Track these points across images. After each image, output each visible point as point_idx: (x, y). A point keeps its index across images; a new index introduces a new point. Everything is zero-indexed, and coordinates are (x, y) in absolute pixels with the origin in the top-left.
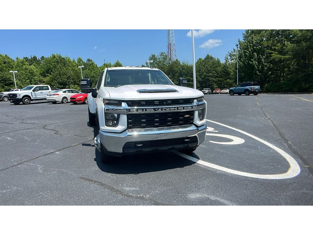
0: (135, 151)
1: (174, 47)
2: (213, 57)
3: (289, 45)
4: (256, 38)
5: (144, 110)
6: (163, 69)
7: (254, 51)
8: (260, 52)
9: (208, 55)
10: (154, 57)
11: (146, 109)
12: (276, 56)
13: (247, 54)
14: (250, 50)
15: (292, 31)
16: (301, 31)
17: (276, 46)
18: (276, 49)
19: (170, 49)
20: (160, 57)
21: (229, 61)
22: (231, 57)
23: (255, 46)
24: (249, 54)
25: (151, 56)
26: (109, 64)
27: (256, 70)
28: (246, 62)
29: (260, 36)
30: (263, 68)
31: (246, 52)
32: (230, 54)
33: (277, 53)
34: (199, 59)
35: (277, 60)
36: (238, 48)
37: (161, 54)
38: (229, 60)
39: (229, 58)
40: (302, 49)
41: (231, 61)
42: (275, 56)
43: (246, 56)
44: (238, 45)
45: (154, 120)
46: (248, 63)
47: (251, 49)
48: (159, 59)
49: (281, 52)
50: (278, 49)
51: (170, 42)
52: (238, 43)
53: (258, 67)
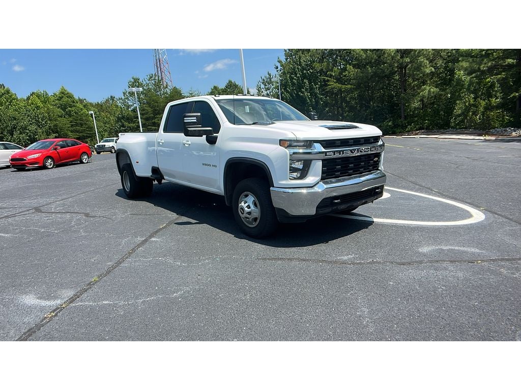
0: (331, 209)
1: (167, 66)
2: (238, 85)
3: (351, 71)
4: (305, 59)
5: (341, 153)
6: (157, 103)
7: (304, 76)
8: (312, 78)
9: (230, 82)
10: (138, 83)
11: (343, 151)
12: (335, 84)
13: (294, 80)
14: (298, 75)
15: (354, 50)
16: (365, 51)
17: (332, 70)
18: (332, 75)
19: (159, 69)
20: (148, 82)
21: (262, 92)
22: (266, 85)
23: (303, 69)
24: (297, 82)
25: (133, 80)
26: (43, 92)
27: (309, 106)
28: (294, 93)
29: (310, 56)
30: (317, 102)
31: (293, 79)
32: (264, 80)
33: (335, 81)
34: (213, 88)
35: (335, 91)
36: (277, 71)
37: (151, 77)
38: (262, 90)
39: (263, 86)
40: (367, 77)
41: (266, 91)
42: (333, 84)
43: (293, 84)
44: (277, 68)
45: (349, 166)
46: (297, 95)
47: (300, 74)
48: (148, 85)
49: (339, 80)
50: (335, 75)
51: (159, 56)
52: (279, 65)
53: (310, 101)
